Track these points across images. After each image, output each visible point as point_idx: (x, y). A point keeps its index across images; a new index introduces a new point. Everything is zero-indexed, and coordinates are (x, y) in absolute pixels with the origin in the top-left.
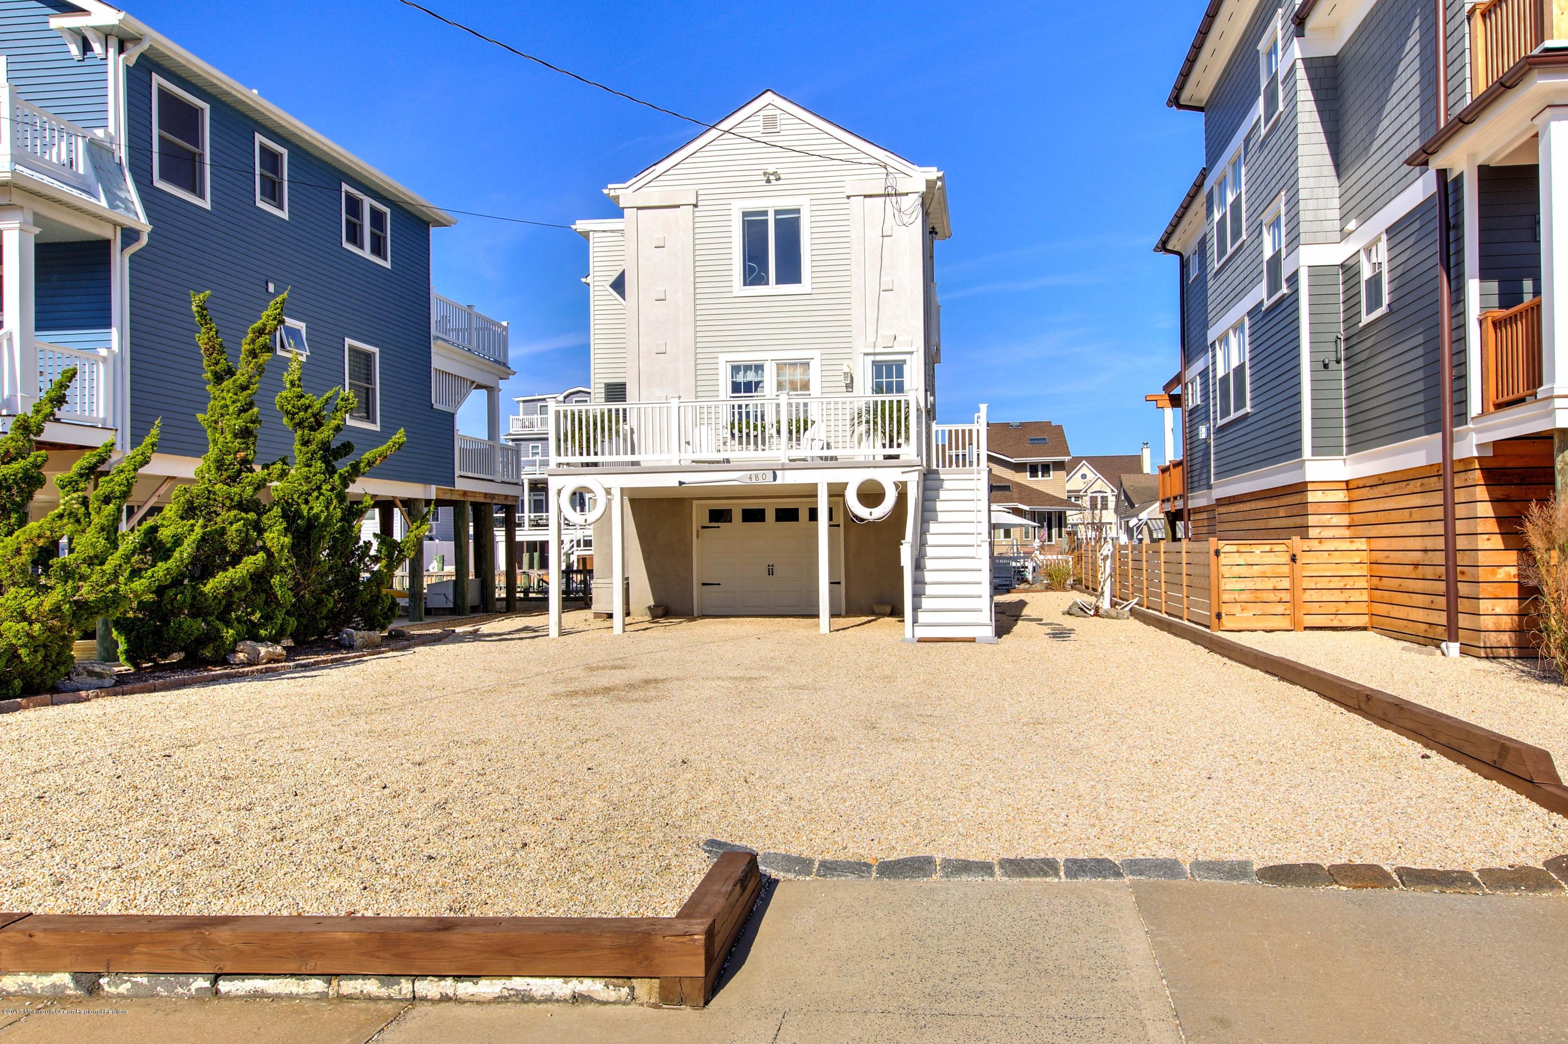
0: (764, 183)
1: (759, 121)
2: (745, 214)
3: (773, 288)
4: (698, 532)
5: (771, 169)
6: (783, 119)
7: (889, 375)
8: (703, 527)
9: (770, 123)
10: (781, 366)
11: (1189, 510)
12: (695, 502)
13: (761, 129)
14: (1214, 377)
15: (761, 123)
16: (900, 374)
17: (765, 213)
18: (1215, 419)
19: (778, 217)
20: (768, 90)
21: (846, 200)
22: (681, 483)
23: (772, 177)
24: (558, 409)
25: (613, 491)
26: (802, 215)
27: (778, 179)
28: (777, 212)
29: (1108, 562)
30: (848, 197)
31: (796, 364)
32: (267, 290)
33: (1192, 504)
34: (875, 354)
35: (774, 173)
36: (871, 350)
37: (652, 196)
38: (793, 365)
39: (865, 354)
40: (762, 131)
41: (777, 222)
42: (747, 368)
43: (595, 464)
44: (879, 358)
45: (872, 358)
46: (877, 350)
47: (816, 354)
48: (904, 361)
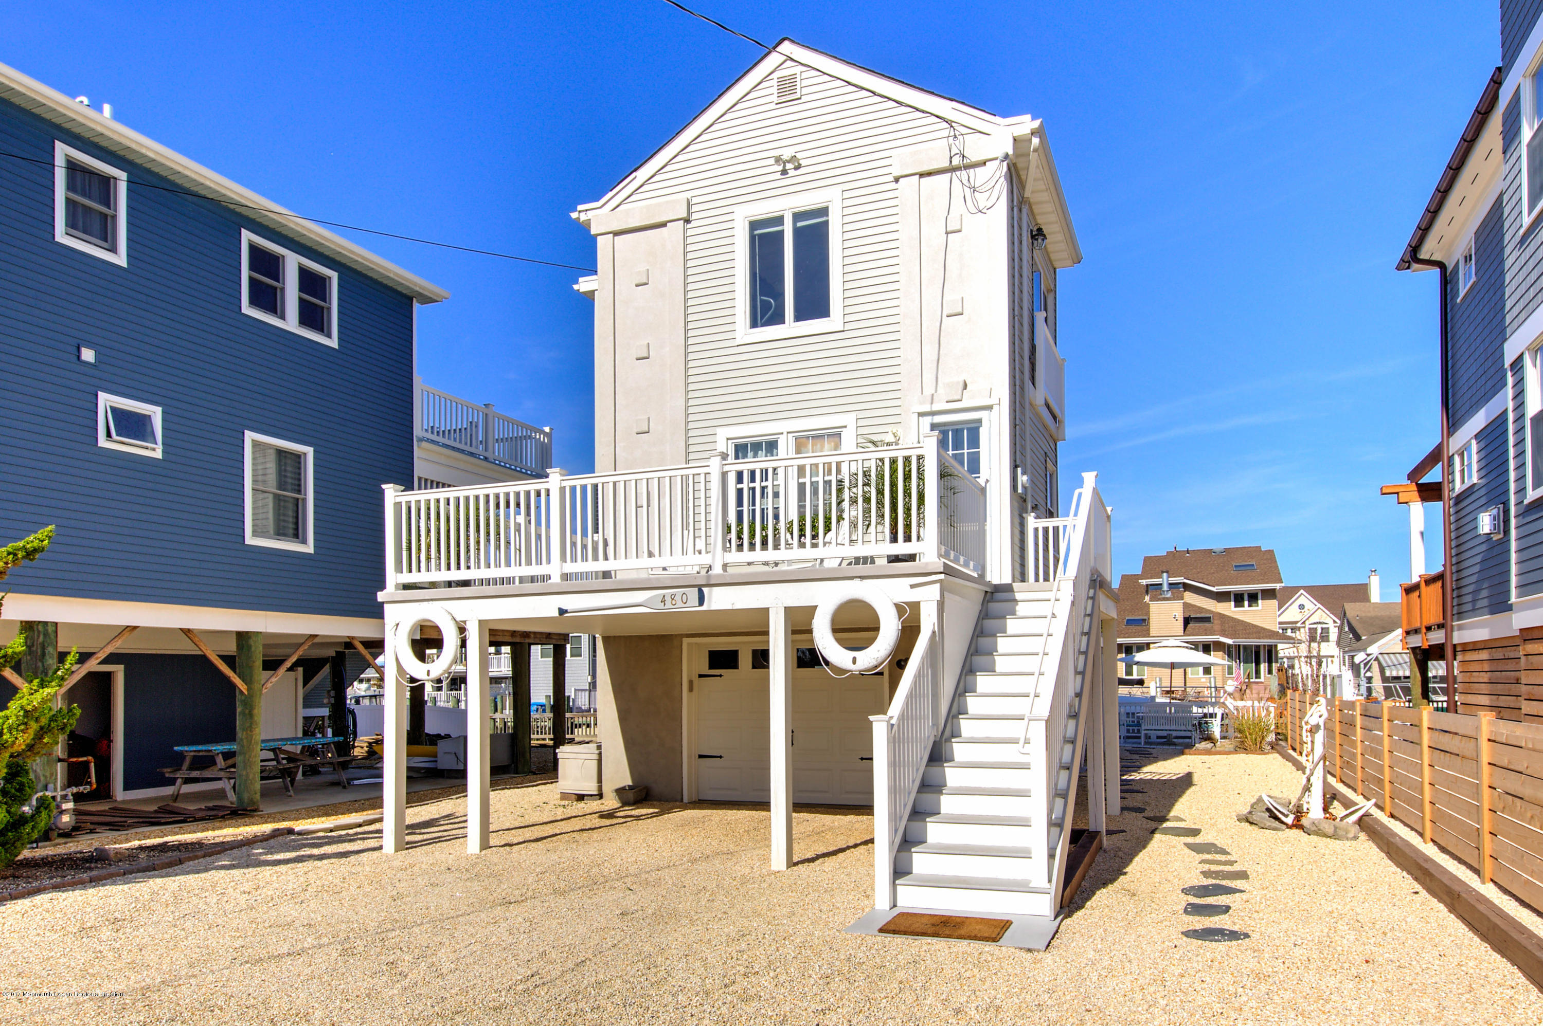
0: (778, 176)
1: (772, 87)
2: (754, 225)
3: (790, 327)
4: (691, 683)
5: (787, 154)
6: (808, 82)
7: (958, 445)
8: (701, 676)
9: (787, 87)
10: (802, 441)
11: (1455, 646)
12: (686, 641)
13: (774, 98)
14: (1520, 418)
15: (774, 90)
16: (975, 441)
17: (779, 220)
18: (1521, 491)
19: (799, 224)
20: (784, 39)
21: (894, 185)
22: (562, 612)
23: (789, 166)
24: (398, 500)
25: (468, 626)
26: (830, 218)
27: (797, 168)
28: (797, 217)
29: (1319, 737)
30: (897, 180)
31: (822, 436)
32: (79, 357)
33: (1458, 637)
34: (933, 413)
35: (793, 159)
36: (927, 408)
37: (633, 215)
38: (818, 437)
39: (920, 415)
40: (776, 100)
41: (797, 232)
42: (757, 447)
43: (466, 583)
44: (938, 419)
45: (928, 420)
46: (936, 407)
47: (849, 420)
48: (979, 421)
